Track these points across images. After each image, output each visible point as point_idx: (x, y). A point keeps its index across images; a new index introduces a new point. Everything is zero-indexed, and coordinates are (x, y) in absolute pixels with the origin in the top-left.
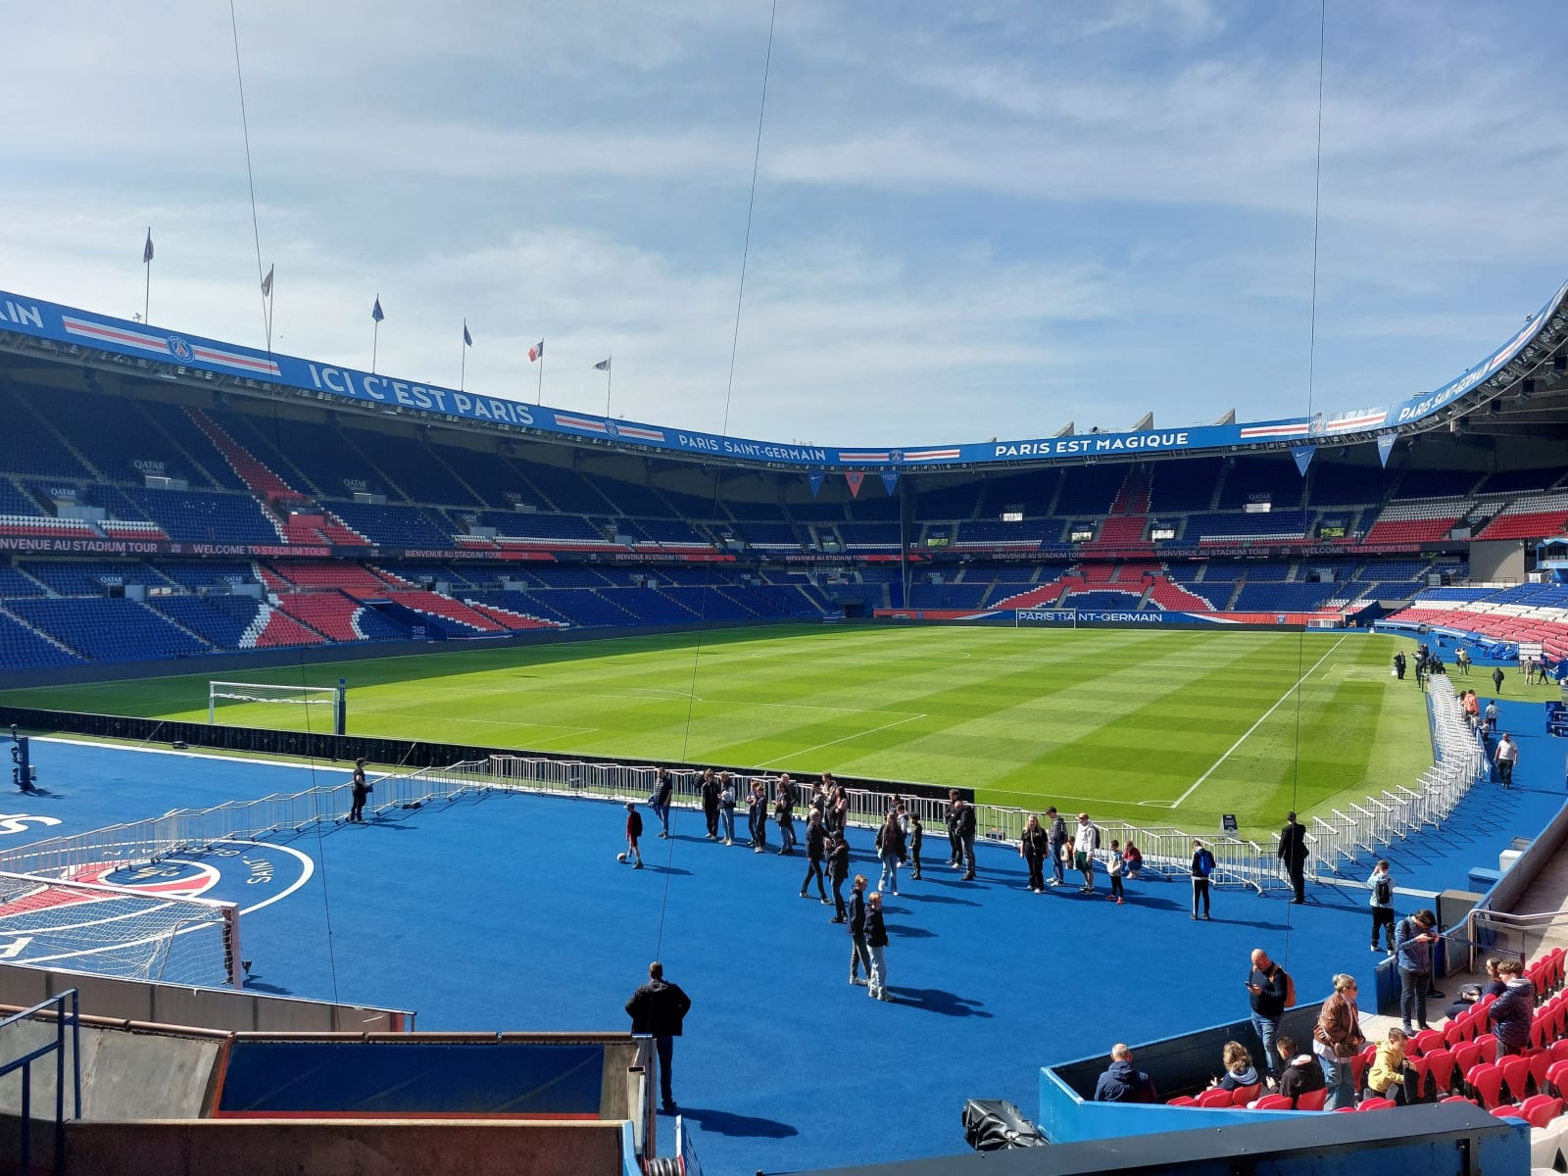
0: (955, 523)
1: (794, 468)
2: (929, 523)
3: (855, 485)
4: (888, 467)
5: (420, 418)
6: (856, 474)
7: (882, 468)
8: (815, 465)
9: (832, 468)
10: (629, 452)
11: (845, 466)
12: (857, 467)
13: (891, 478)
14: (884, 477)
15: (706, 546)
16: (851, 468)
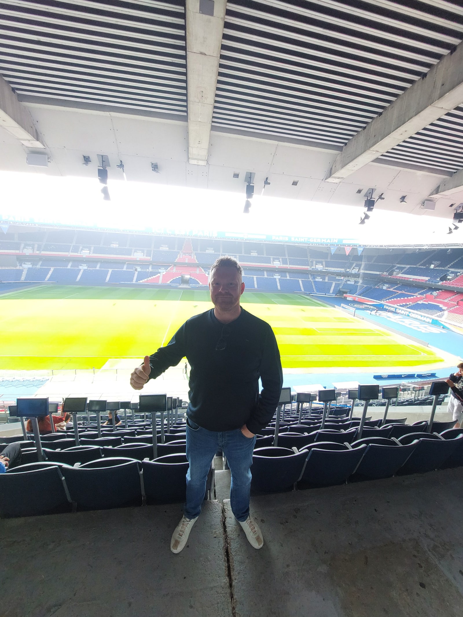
0: (409, 266)
1: (323, 245)
2: (398, 265)
3: (348, 251)
4: (360, 246)
5: (183, 236)
6: (348, 248)
7: (358, 246)
8: (332, 245)
9: (339, 245)
10: (253, 242)
11: (344, 245)
12: (349, 246)
13: (360, 250)
14: (358, 249)
15: (309, 267)
16: (347, 245)
